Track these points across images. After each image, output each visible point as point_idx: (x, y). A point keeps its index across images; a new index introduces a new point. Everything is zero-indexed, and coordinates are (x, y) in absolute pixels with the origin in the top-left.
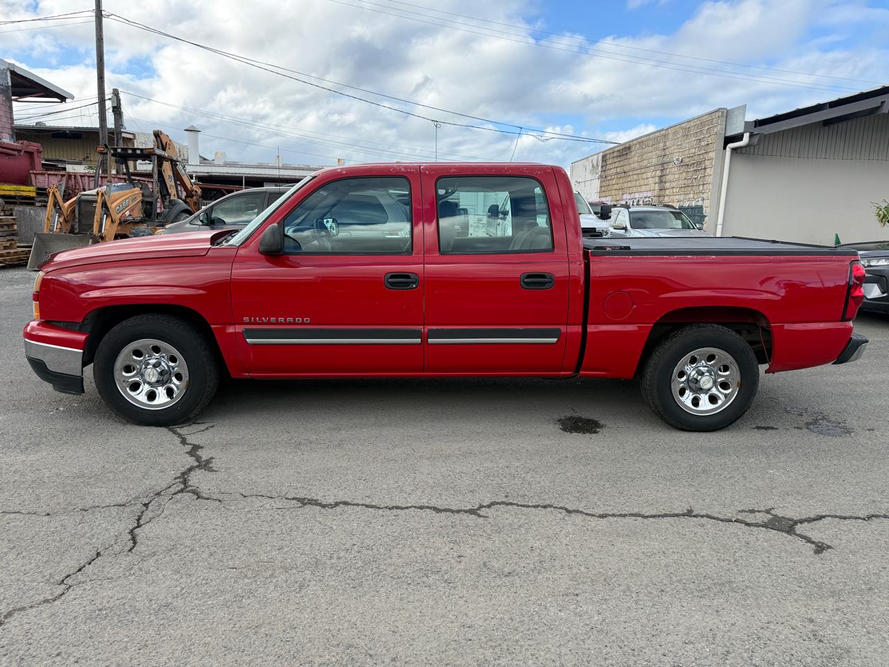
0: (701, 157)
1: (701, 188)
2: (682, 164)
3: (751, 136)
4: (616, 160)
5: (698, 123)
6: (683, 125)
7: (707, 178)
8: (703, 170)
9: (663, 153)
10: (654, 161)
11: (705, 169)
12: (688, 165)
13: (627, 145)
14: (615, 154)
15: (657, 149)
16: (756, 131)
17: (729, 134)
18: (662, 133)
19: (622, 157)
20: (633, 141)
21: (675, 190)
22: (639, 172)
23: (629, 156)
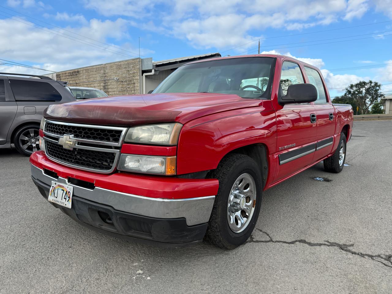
0: (131, 78)
1: (133, 92)
2: (118, 81)
3: (155, 71)
4: (68, 77)
5: (126, 63)
6: (116, 63)
7: (136, 87)
8: (133, 84)
9: (104, 75)
10: (98, 79)
11: (134, 83)
12: (122, 81)
13: (76, 70)
14: (67, 74)
15: (99, 73)
16: (157, 69)
17: (144, 69)
18: (101, 66)
19: (73, 76)
20: (80, 68)
21: (115, 92)
22: (87, 83)
23: (78, 75)
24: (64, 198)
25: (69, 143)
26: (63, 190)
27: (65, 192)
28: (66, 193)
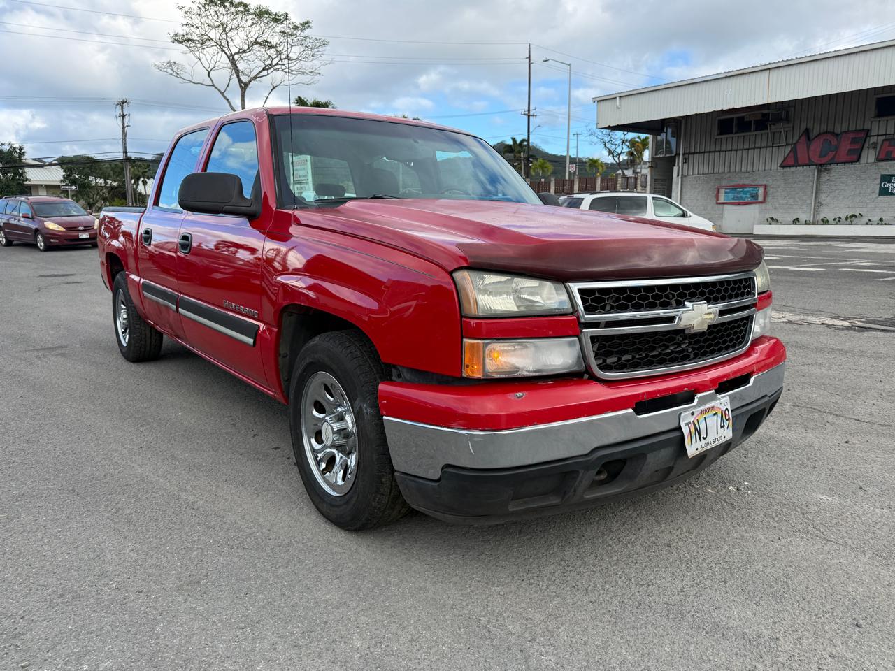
24: (721, 427)
25: (708, 316)
26: (716, 414)
27: (720, 415)
28: (722, 416)
